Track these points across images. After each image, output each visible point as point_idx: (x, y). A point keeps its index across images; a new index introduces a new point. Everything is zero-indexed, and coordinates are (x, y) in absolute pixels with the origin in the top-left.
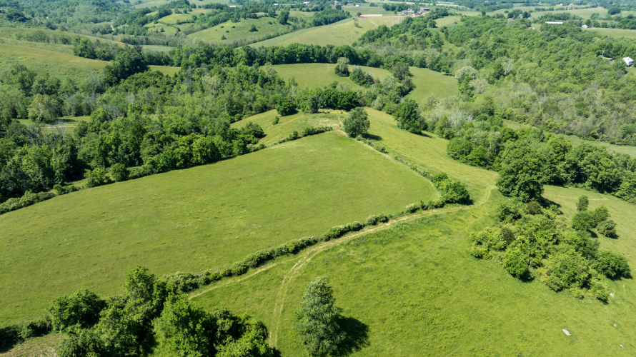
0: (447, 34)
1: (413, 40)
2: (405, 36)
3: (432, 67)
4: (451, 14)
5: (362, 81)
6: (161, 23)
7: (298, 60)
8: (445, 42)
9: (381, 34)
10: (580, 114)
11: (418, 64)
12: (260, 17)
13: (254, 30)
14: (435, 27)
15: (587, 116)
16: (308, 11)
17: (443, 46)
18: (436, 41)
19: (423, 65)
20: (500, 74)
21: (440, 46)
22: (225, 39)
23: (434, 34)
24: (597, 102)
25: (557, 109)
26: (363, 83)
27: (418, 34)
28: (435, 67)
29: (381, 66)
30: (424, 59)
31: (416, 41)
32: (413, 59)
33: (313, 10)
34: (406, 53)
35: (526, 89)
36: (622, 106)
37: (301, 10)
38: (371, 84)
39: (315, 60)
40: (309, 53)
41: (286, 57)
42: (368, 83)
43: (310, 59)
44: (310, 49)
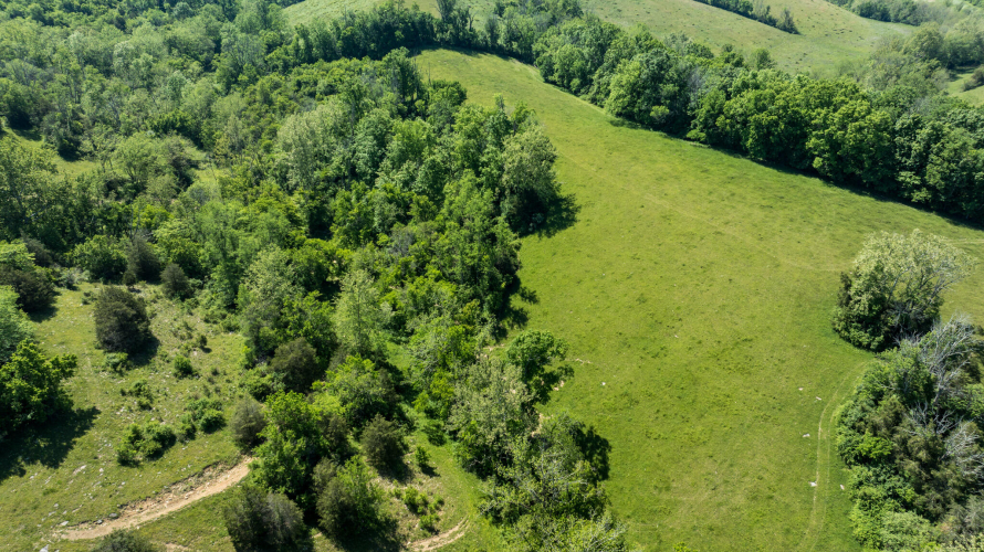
5: (867, 442)
26: (864, 460)
38: (908, 506)
39: (918, 196)
40: (902, 147)
41: (765, 132)
42: (895, 481)
43: (893, 179)
44: (924, 133)
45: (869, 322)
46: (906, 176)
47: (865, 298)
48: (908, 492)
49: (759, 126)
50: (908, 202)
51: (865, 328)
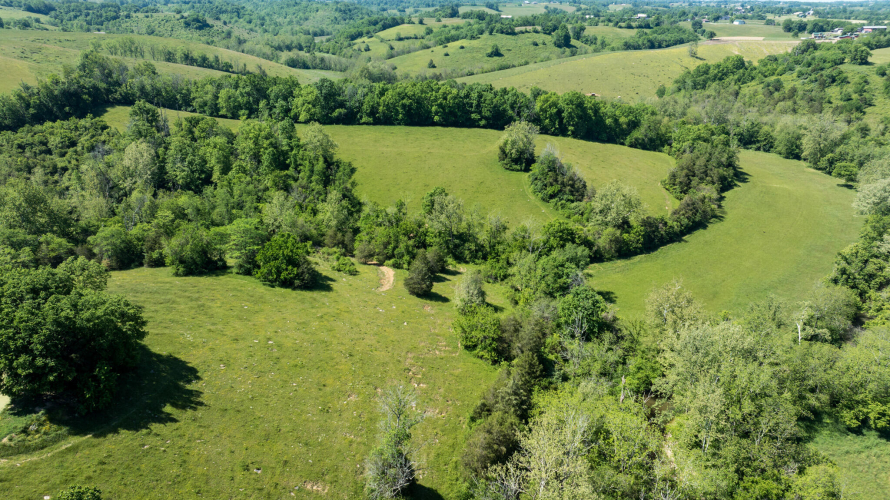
1: (794, 91)
2: (778, 81)
3: (814, 161)
5: (550, 190)
6: (378, 37)
8: (879, 99)
9: (726, 74)
11: (781, 148)
12: (522, 32)
13: (496, 53)
14: (865, 64)
16: (630, 27)
17: (868, 110)
18: (855, 96)
19: (793, 153)
21: (859, 109)
22: (434, 67)
23: (856, 80)
26: (552, 196)
27: (813, 77)
28: (823, 162)
29: (666, 147)
30: (799, 138)
31: (800, 93)
32: (774, 134)
33: (640, 27)
34: (765, 119)
37: (616, 24)
38: (572, 202)
39: (483, 122)
40: (468, 103)
41: (407, 109)
42: (565, 197)
43: (470, 118)
44: (474, 95)
45: (516, 161)
46: (473, 116)
47: (514, 151)
48: (571, 197)
49: (404, 106)
50: (479, 126)
51: (516, 164)
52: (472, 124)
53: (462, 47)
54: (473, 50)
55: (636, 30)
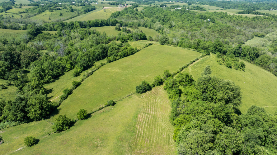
0: (143, 13)
2: (128, 15)
3: (143, 26)
4: (139, 6)
6: (9, 12)
7: (99, 25)
8: (144, 17)
9: (119, 15)
10: (203, 37)
13: (61, 15)
14: (138, 11)
15: (205, 37)
16: (78, 6)
18: (141, 16)
19: (140, 25)
20: (171, 27)
22: (51, 19)
23: (139, 14)
24: (206, 33)
25: (195, 36)
27: (133, 14)
28: (145, 26)
29: (127, 26)
30: (140, 23)
31: (133, 17)
33: (80, 6)
35: (182, 31)
36: (213, 33)
52: (104, 26)
53: (52, 14)
54: (55, 14)
55: (82, 7)
